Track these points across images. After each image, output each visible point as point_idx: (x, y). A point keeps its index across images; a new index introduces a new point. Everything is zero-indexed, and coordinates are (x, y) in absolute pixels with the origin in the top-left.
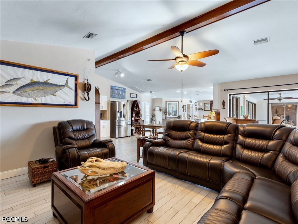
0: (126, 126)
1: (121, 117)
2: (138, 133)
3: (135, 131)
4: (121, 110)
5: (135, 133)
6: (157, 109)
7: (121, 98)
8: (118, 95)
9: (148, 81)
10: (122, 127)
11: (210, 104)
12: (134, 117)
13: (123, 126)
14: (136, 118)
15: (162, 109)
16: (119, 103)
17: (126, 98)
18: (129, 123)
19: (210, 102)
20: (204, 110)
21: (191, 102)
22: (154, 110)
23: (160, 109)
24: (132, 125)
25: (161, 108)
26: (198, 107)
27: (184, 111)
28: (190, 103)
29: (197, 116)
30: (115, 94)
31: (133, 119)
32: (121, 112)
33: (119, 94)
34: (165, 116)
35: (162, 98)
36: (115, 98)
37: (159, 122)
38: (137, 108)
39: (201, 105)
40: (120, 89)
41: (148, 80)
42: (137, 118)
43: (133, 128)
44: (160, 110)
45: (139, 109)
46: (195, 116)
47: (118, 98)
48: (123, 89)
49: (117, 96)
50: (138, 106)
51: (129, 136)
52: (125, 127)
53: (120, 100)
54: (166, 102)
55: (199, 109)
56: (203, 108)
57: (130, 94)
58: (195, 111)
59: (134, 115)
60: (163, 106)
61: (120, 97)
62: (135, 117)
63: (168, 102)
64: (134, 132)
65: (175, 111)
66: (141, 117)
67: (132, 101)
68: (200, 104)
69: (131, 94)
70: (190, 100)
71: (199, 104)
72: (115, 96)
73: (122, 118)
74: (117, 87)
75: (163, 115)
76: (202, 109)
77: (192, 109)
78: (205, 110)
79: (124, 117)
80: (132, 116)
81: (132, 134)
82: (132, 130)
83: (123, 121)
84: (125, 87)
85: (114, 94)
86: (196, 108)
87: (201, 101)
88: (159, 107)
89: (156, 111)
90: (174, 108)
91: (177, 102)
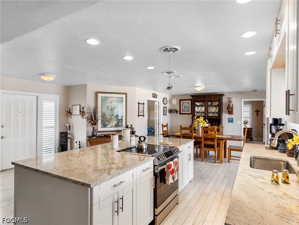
6: (76, 110)
11: (190, 101)
15: (86, 110)
19: (191, 98)
20: (180, 114)
21: (155, 96)
22: (69, 113)
23: (82, 110)
25: (83, 108)
26: (168, 106)
27: (139, 116)
28: (154, 99)
29: (166, 126)
34: (92, 128)
37: (78, 143)
39: (174, 104)
44: (82, 113)
46: (163, 126)
54: (97, 93)
55: (171, 111)
56: (178, 110)
58: (164, 115)
60: (89, 104)
63: (100, 95)
65: (118, 116)
68: (173, 102)
70: (153, 92)
71: (171, 102)
75: (87, 127)
76: (177, 112)
77: (157, 111)
78: (182, 112)
86: (165, 109)
87: (174, 95)
88: (80, 105)
89: (73, 115)
90: (115, 108)
91: (124, 96)
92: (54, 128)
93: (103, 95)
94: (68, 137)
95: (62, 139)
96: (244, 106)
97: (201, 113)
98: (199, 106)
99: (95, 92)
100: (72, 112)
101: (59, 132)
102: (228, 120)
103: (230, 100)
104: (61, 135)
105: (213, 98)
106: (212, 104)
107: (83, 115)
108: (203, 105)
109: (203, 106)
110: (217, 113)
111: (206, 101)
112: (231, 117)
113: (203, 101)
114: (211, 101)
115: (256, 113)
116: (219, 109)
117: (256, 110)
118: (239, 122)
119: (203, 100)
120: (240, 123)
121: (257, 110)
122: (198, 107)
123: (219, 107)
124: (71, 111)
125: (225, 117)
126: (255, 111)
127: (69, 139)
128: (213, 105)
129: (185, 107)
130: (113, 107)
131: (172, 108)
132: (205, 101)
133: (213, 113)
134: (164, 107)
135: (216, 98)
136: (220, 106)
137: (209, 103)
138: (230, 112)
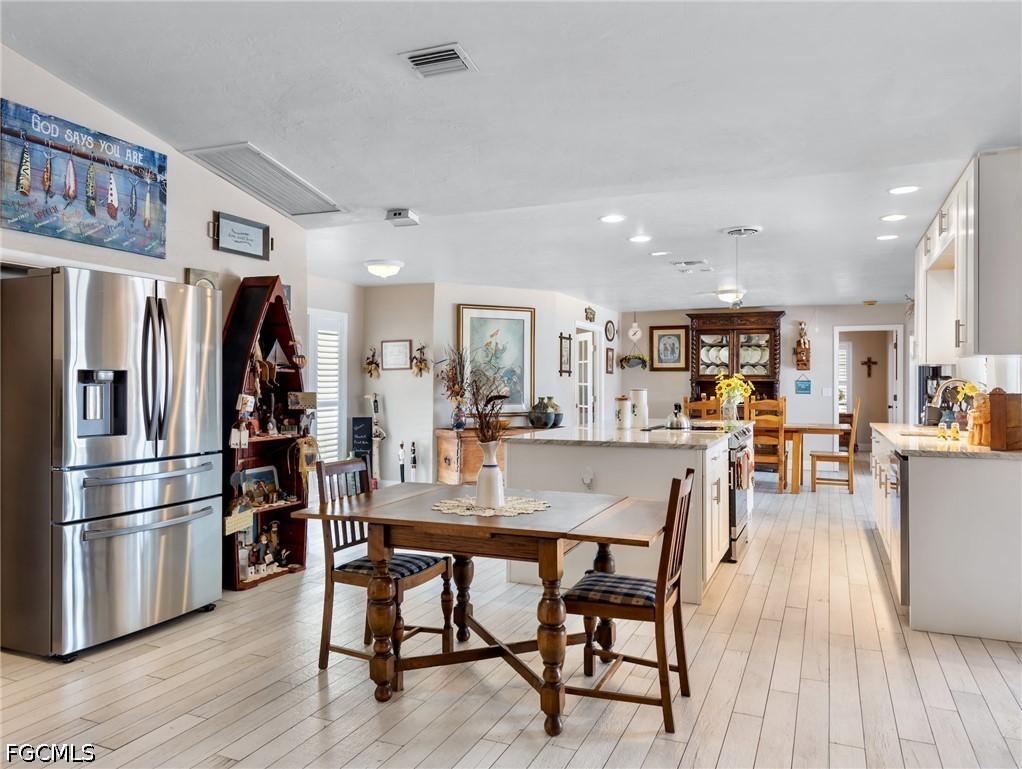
0: (166, 518)
1: (119, 426)
2: (277, 558)
3: (257, 540)
4: (116, 355)
5: (256, 559)
6: (394, 356)
7: (117, 246)
8: (92, 211)
9: (418, 73)
10: (134, 530)
11: (682, 332)
12: (249, 426)
13: (140, 519)
14: (264, 428)
15: (429, 355)
16: (102, 290)
17: (169, 249)
18: (205, 481)
19: (688, 322)
20: (653, 369)
21: (590, 316)
22: (372, 363)
23: (417, 354)
24: (230, 498)
25: (420, 350)
26: (618, 346)
27: (561, 372)
28: (588, 325)
30: (48, 192)
31: (240, 438)
32: (120, 377)
33: (93, 201)
34: (455, 405)
35: (433, 284)
36: (54, 232)
38: (277, 347)
39: (635, 339)
40: (114, 153)
41: (421, 60)
42: (273, 434)
43: (242, 521)
44: (419, 362)
45: (289, 351)
47: (89, 240)
48: (136, 159)
49: (73, 217)
50: (278, 329)
51: (208, 608)
52: (164, 530)
53: (109, 262)
54: (458, 309)
55: (624, 361)
56: (647, 358)
57: (210, 218)
58: (607, 372)
59: (247, 403)
60: (440, 339)
61: (108, 230)
62: (255, 423)
63: (468, 315)
64: (243, 554)
65: (512, 372)
66: (304, 422)
67: (229, 279)
68: (631, 333)
69: (217, 216)
70: (587, 304)
71: (624, 333)
72: (46, 212)
73: (136, 443)
74: (76, 128)
75: (436, 400)
76: (641, 363)
77: (590, 361)
78: (657, 365)
79: (157, 427)
80: (231, 419)
81: (231, 580)
82: (230, 543)
83: (139, 469)
84: (159, 146)
85: (38, 197)
86: (610, 353)
87: (635, 313)
88: (411, 342)
89: (383, 369)
90: (504, 349)
91: (526, 316)
92: (336, 407)
93: (476, 313)
94: (374, 431)
95: (357, 436)
96: (840, 348)
97: (717, 366)
98: (712, 346)
99: (454, 305)
100: (379, 361)
101: (348, 420)
102: (797, 385)
103: (802, 329)
104: (354, 425)
105: (753, 322)
106: (749, 339)
107: (421, 370)
108: (724, 342)
109: (722, 347)
110: (764, 366)
111: (733, 330)
112: (803, 379)
113: (724, 330)
114: (747, 332)
115: (865, 367)
116: (770, 354)
117: (866, 360)
118: (827, 392)
119: (726, 327)
120: (831, 394)
121: (869, 359)
122: (708, 348)
123: (771, 349)
124: (378, 359)
125: (788, 376)
126: (864, 363)
127: (377, 436)
128: (754, 342)
129: (666, 349)
130: (500, 347)
131: (629, 352)
132: (728, 330)
133: (754, 366)
134: (608, 350)
135: (764, 323)
136: (774, 346)
137: (743, 338)
138: (802, 364)
